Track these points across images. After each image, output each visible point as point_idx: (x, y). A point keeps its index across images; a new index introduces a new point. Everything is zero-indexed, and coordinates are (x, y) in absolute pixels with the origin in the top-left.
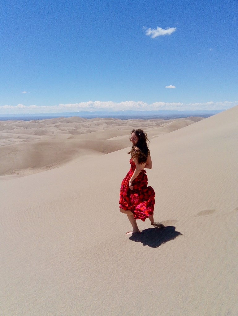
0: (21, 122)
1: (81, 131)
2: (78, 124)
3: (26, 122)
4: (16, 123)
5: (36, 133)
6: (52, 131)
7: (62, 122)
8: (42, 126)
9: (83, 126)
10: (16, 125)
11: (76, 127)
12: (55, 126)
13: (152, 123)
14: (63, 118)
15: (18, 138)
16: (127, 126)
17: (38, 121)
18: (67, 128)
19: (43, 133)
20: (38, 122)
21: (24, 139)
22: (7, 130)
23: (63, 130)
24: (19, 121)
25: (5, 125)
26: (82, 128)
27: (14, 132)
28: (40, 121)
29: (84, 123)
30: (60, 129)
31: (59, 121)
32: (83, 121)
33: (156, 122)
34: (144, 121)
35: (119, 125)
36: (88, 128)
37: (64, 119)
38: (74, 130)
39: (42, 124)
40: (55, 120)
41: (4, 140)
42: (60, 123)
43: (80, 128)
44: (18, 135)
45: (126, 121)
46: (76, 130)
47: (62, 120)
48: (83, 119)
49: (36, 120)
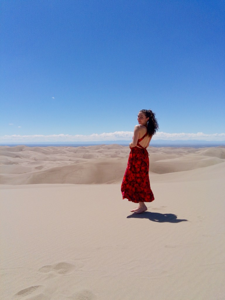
0: (71, 148)
1: (121, 156)
2: (118, 150)
3: (75, 148)
4: (67, 149)
5: (84, 157)
6: (97, 155)
7: (103, 148)
8: (88, 152)
9: (122, 152)
10: (68, 150)
11: (116, 152)
12: (99, 152)
13: (184, 151)
14: (104, 145)
15: (70, 160)
16: (160, 153)
17: (84, 147)
18: (109, 153)
19: (89, 157)
20: (85, 149)
21: (75, 162)
22: (61, 154)
23: (106, 155)
24: (69, 147)
25: (59, 150)
26: (121, 154)
27: (66, 156)
28: (86, 147)
29: (123, 150)
30: (103, 154)
31: (102, 148)
32: (121, 148)
33: (187, 150)
34: (176, 149)
35: (154, 152)
36: (126, 153)
37: (106, 146)
38: (115, 155)
39: (88, 150)
40: (99, 147)
41: (59, 162)
42: (102, 149)
43: (119, 154)
44: (70, 158)
45: (159, 149)
46: (117, 155)
47: (104, 146)
48: (121, 146)
49: (82, 147)
